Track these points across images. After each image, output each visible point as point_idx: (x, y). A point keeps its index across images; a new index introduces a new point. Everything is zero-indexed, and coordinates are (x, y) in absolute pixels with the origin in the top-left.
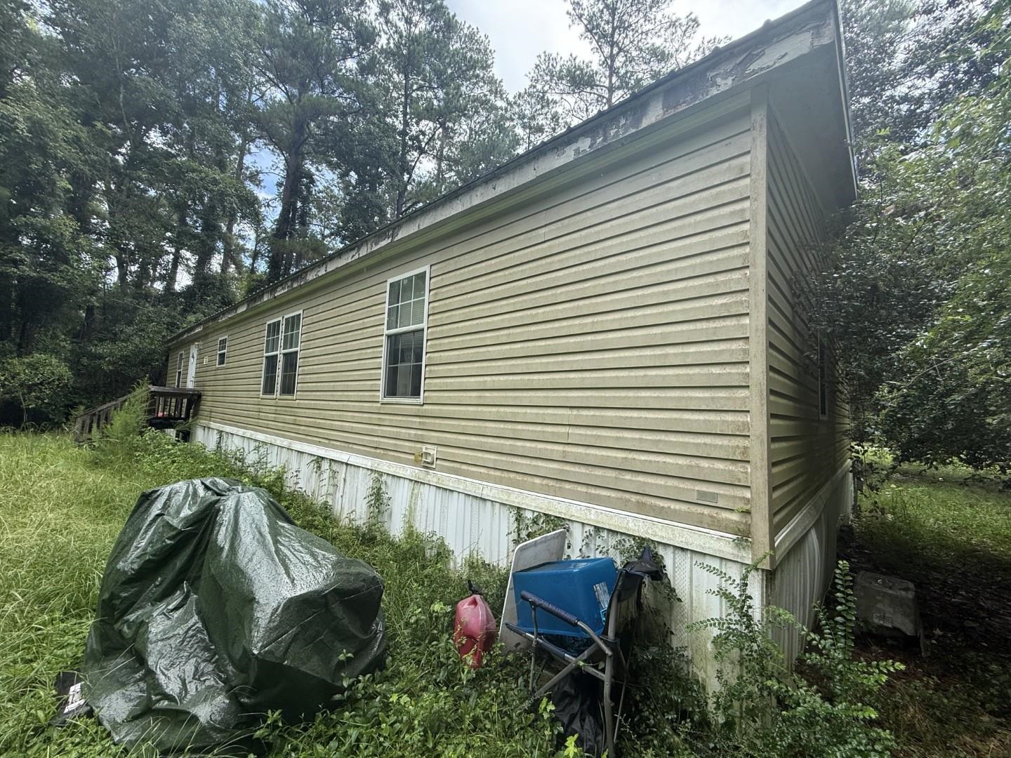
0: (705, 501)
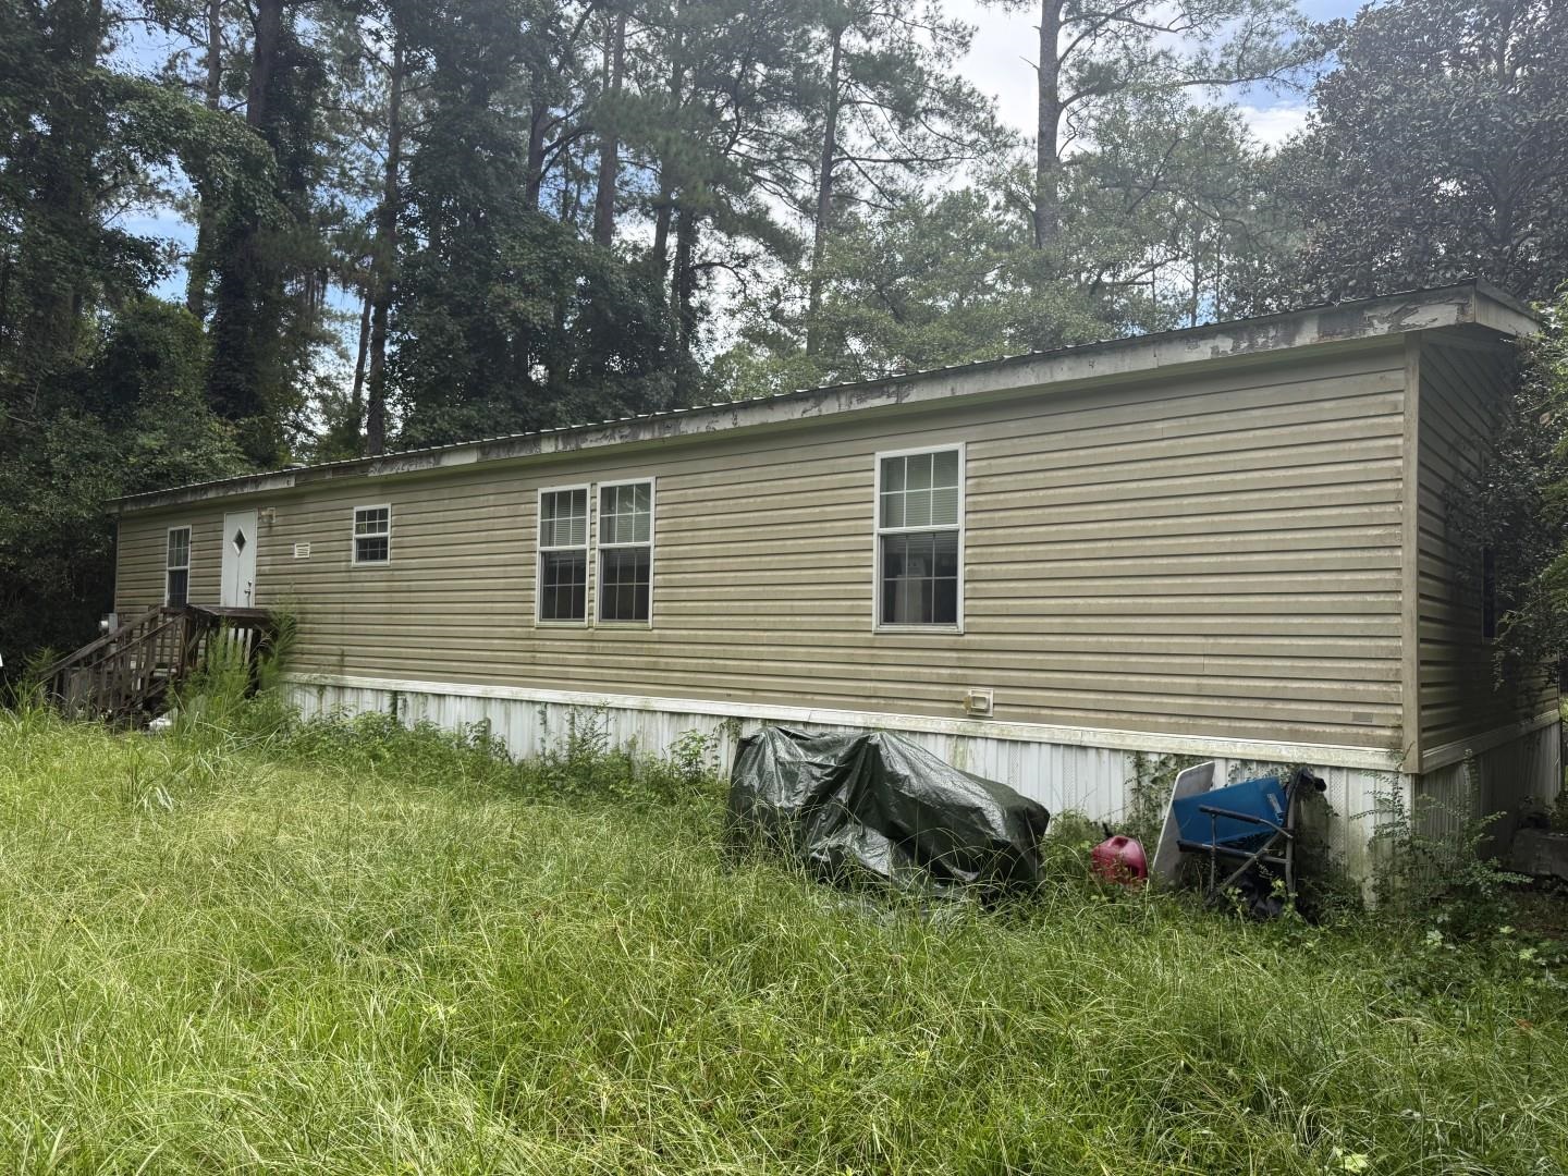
0: (1360, 721)
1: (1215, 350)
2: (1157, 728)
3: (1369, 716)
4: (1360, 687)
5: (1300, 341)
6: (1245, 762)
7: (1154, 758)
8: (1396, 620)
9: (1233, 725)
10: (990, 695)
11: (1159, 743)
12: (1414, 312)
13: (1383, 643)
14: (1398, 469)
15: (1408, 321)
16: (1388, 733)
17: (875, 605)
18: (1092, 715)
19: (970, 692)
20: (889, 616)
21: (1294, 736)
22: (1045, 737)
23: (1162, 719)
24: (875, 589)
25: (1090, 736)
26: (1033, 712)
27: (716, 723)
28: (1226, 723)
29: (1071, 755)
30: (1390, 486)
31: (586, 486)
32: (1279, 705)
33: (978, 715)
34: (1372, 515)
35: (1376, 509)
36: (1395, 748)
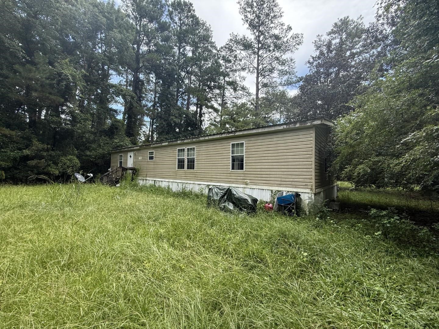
0: (306, 185)
1: (283, 127)
2: (275, 186)
3: (307, 184)
4: (306, 180)
5: (297, 126)
6: (288, 192)
7: (274, 191)
8: (311, 169)
9: (287, 186)
10: (249, 181)
11: (275, 189)
12: (314, 121)
13: (309, 173)
14: (312, 146)
15: (313, 123)
16: (310, 187)
17: (231, 167)
18: (265, 184)
19: (246, 181)
20: (233, 169)
21: (296, 187)
22: (257, 188)
23: (275, 185)
24: (231, 164)
25: (264, 188)
26: (255, 184)
27: (205, 186)
28: (285, 185)
29: (261, 191)
30: (311, 148)
31: (185, 148)
32: (293, 183)
33: (247, 184)
34: (308, 153)
35: (308, 152)
36: (311, 189)
